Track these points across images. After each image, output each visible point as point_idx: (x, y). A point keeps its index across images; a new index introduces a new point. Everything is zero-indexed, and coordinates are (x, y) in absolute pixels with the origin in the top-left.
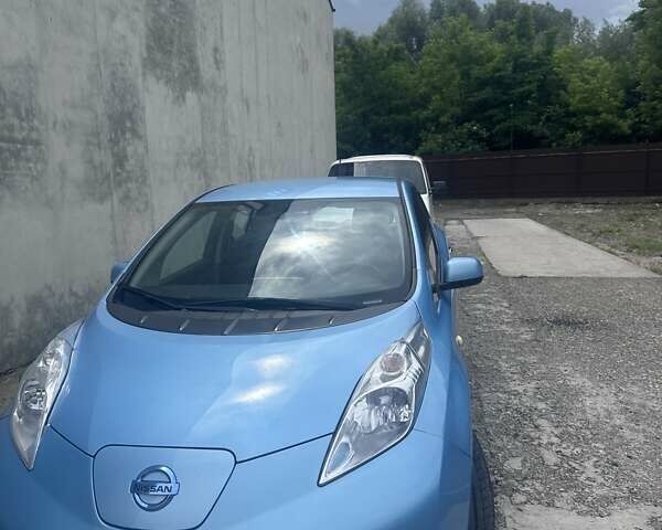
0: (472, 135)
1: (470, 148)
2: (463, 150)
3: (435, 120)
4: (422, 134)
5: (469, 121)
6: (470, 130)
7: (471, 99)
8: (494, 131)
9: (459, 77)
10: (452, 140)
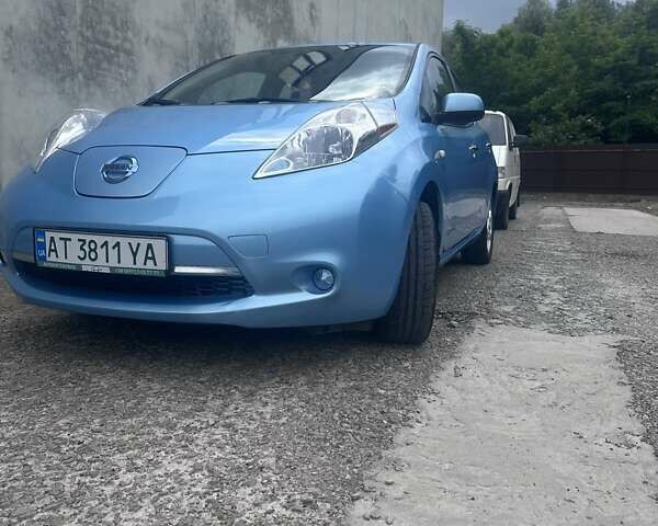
0: (586, 128)
1: (582, 142)
2: (575, 143)
3: (546, 111)
4: (532, 125)
5: (584, 114)
6: (584, 123)
7: (587, 91)
8: (610, 126)
9: (575, 68)
10: (564, 133)
